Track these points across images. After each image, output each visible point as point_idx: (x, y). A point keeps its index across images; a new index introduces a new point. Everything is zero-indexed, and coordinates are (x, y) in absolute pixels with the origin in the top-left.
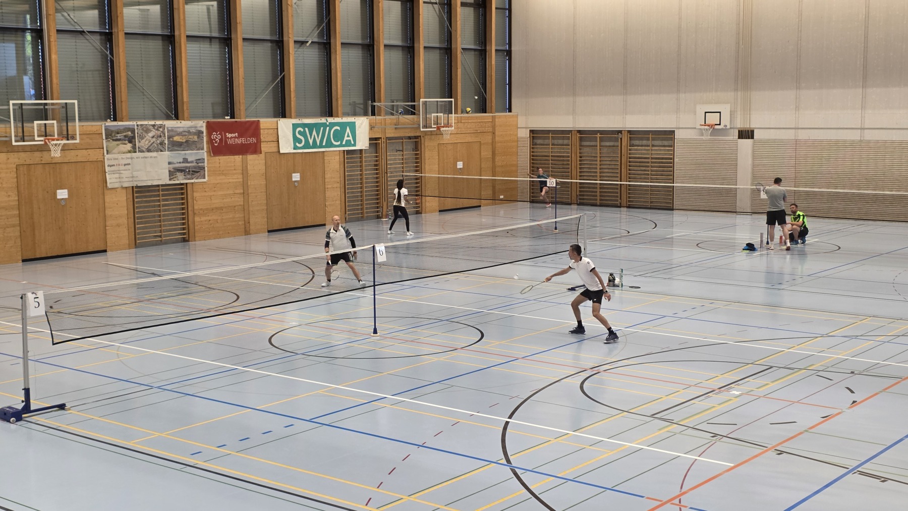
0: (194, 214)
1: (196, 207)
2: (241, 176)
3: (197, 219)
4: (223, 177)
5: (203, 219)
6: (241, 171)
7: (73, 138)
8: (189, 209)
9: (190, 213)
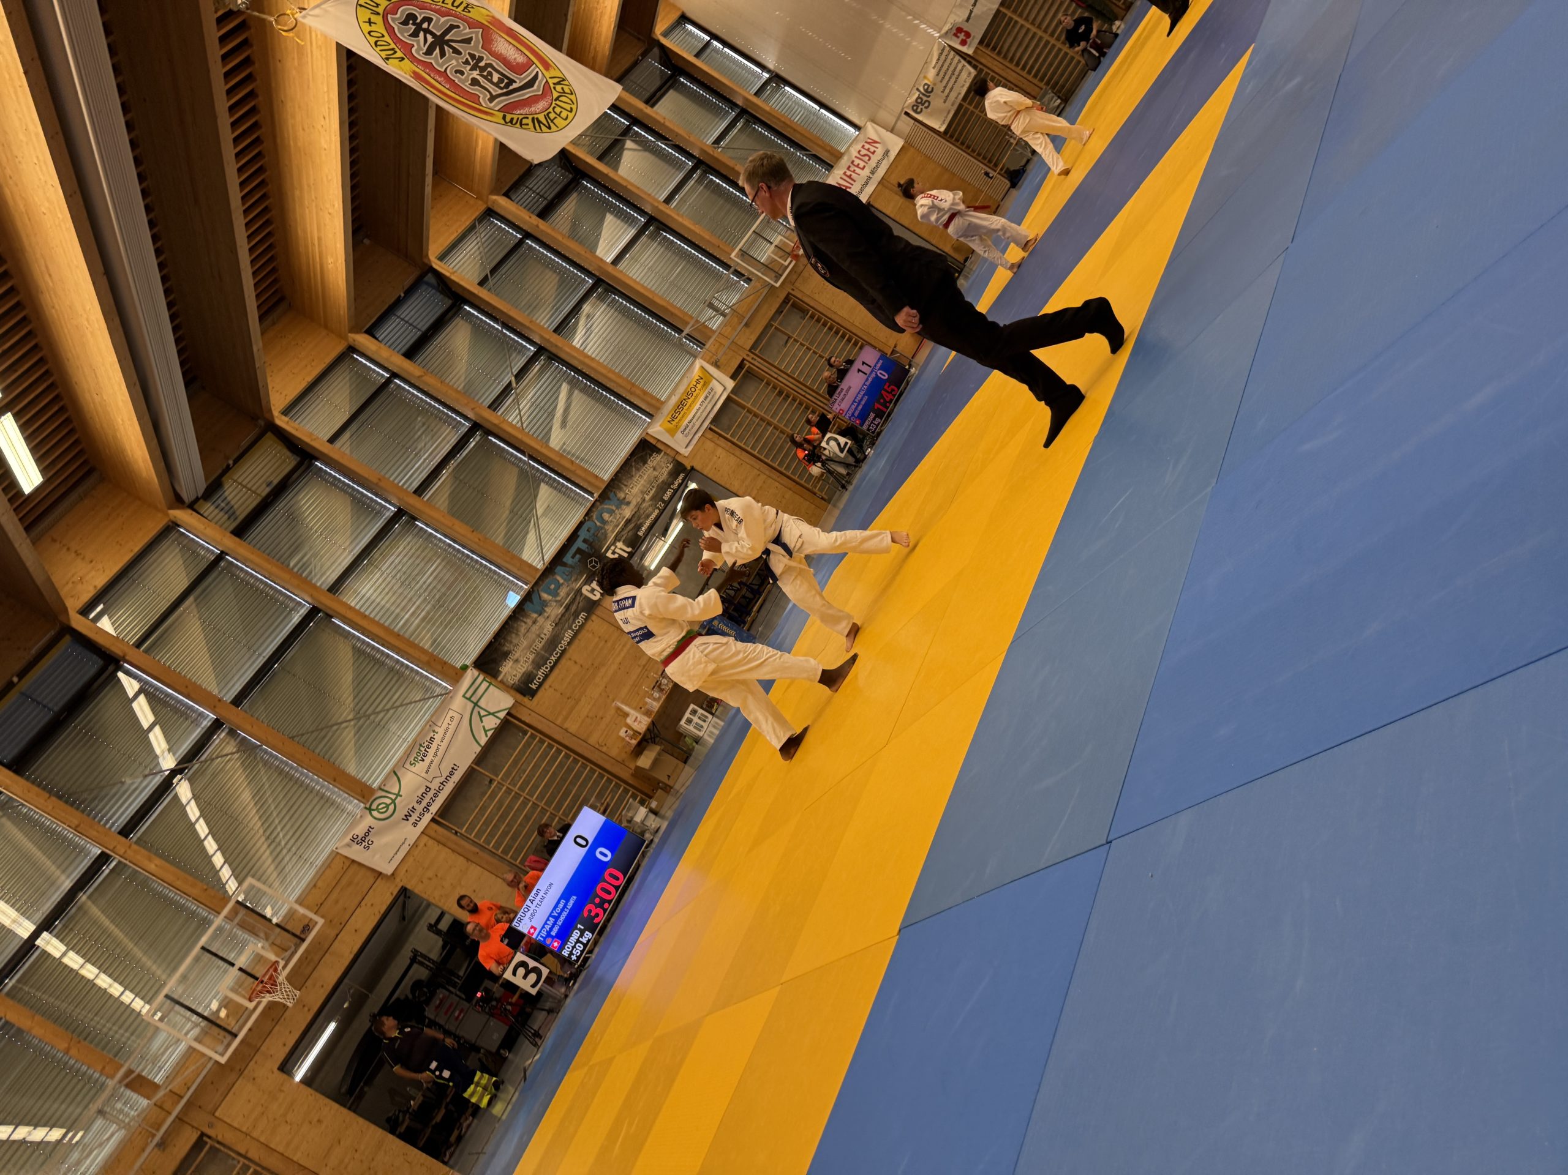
8: (608, 766)
9: (615, 770)
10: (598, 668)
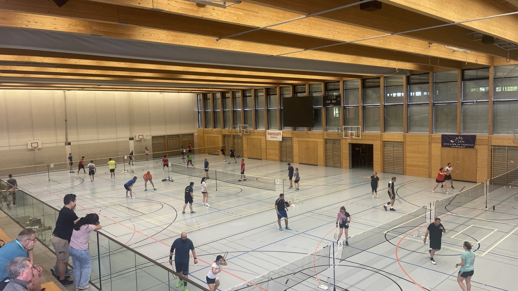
0: (406, 166)
1: (407, 163)
2: (428, 155)
3: (407, 168)
4: (420, 154)
5: (409, 168)
6: (428, 153)
7: (359, 137)
8: (404, 164)
9: (404, 165)
10: (419, 153)
